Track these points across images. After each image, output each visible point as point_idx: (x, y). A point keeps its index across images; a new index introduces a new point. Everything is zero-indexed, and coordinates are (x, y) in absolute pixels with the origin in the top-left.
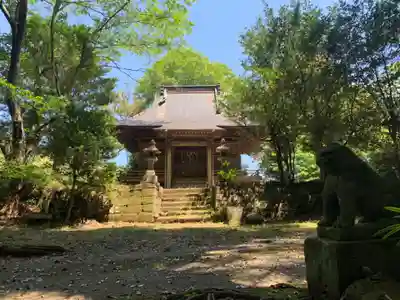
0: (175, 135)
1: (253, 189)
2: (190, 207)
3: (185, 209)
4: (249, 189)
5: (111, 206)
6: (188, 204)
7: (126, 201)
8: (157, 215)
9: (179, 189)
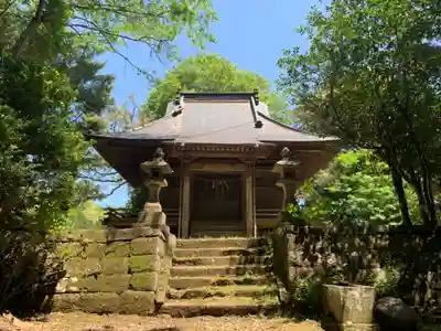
0: (194, 155)
1: (366, 240)
2: (231, 278)
3: (222, 283)
4: (357, 240)
5: (62, 275)
6: (228, 271)
7: (95, 265)
8: (161, 298)
9: (206, 239)
